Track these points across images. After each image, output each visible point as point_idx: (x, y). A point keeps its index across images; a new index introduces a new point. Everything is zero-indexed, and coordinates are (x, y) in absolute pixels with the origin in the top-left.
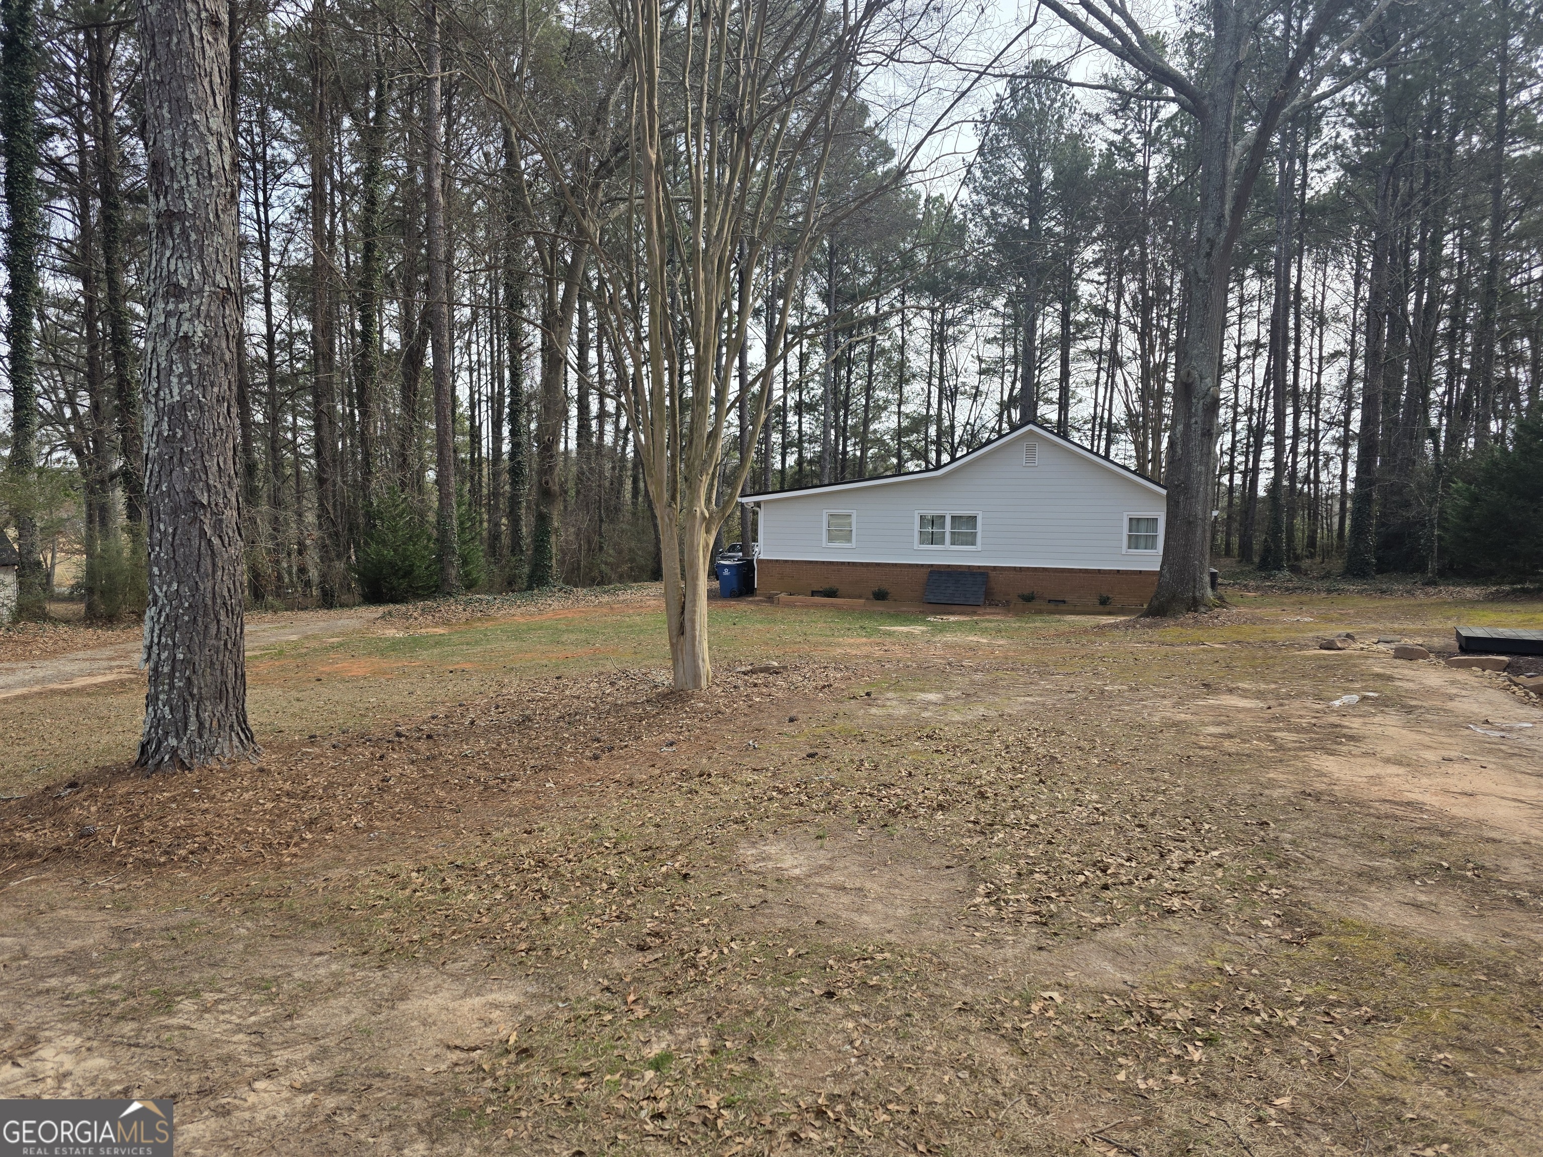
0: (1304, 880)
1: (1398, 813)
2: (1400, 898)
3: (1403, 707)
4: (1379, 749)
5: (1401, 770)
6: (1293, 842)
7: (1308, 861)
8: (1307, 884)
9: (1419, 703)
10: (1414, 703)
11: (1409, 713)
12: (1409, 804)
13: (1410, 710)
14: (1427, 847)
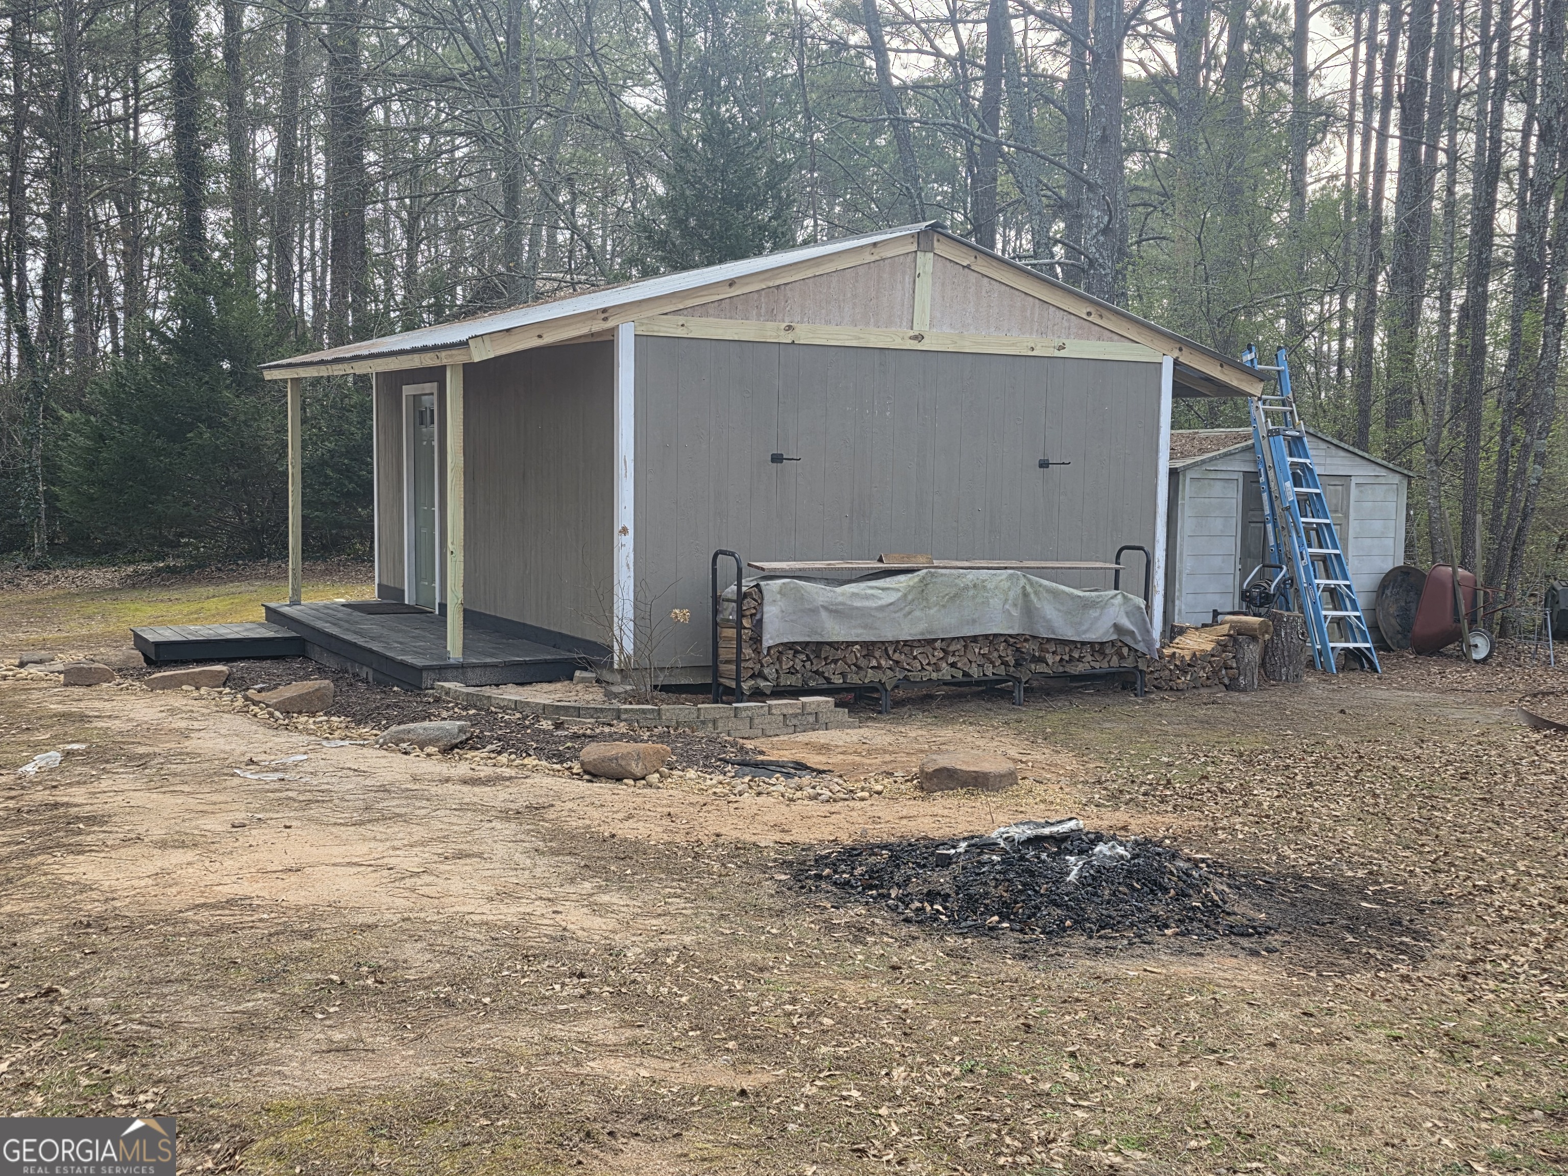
0: (173, 1065)
1: (229, 920)
2: (312, 1046)
3: (130, 758)
4: (141, 830)
5: (189, 855)
6: (116, 1009)
7: (155, 1032)
8: (180, 1069)
9: (150, 750)
10: (141, 750)
11: (144, 766)
12: (230, 903)
13: (143, 762)
14: (298, 960)
